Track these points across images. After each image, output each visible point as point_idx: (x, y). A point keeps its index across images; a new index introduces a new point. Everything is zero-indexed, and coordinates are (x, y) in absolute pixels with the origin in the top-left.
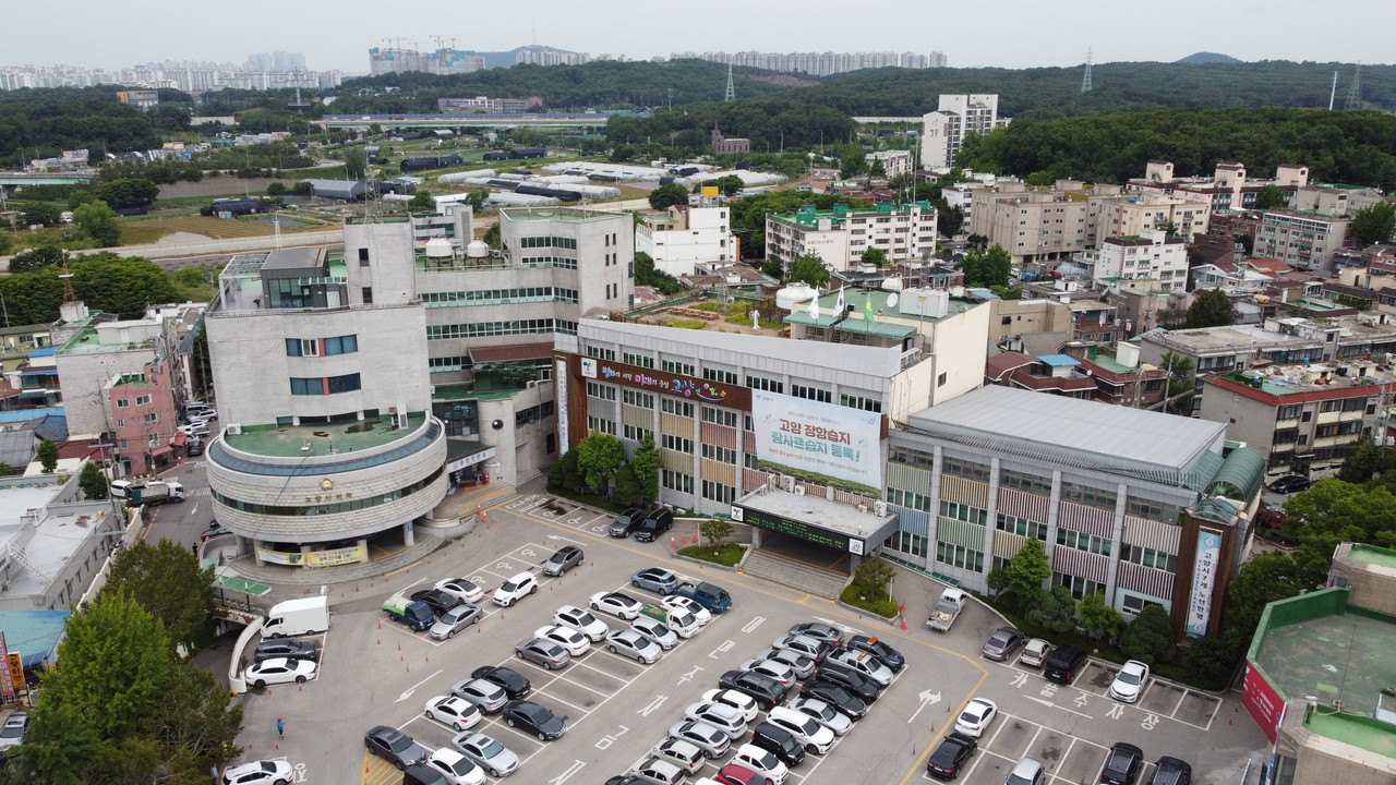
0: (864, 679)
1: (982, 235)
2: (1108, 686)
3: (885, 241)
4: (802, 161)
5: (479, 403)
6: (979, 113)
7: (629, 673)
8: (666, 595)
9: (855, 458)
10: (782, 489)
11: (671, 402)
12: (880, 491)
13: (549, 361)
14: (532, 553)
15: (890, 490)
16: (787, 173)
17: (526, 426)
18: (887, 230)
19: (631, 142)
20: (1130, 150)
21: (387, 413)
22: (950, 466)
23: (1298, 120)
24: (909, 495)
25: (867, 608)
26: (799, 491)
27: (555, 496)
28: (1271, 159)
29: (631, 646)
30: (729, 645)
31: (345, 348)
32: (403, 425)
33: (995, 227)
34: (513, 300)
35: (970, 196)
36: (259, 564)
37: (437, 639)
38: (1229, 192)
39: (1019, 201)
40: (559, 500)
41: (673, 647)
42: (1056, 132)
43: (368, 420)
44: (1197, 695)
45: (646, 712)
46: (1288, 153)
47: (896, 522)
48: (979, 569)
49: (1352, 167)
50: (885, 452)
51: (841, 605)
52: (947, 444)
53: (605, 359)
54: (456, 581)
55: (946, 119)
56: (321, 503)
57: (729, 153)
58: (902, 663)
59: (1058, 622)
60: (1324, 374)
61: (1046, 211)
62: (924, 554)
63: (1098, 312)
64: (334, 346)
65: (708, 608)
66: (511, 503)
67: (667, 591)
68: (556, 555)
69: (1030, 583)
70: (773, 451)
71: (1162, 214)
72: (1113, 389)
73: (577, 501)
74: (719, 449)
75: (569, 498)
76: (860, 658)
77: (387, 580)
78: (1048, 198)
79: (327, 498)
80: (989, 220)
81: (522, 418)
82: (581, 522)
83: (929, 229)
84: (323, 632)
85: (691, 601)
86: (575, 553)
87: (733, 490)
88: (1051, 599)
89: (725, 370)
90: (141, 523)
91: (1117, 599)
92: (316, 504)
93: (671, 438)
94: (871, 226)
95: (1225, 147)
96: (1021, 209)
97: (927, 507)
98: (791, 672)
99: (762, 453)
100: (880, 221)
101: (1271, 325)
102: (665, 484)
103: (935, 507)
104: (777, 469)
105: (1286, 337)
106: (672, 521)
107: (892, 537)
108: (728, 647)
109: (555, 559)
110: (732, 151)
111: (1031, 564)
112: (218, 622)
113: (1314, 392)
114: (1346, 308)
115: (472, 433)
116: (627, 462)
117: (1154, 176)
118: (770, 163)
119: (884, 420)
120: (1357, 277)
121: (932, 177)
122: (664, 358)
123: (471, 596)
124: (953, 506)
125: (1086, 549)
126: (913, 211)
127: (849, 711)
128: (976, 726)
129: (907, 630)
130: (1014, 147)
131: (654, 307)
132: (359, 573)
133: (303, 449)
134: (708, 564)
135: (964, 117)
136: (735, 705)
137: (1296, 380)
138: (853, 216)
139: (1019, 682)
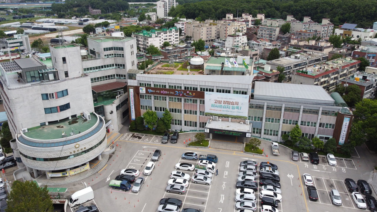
1: (190, 36)
2: (328, 162)
3: (166, 39)
4: (119, 16)
5: (104, 106)
6: (171, 1)
7: (207, 189)
8: (198, 160)
9: (239, 109)
10: (213, 120)
11: (173, 98)
12: (247, 117)
14: (142, 154)
15: (249, 117)
18: (166, 36)
19: (63, 12)
20: (220, 11)
21: (80, 115)
22: (269, 108)
24: (255, 117)
25: (255, 153)
26: (220, 120)
27: (133, 133)
28: (253, 12)
29: (203, 180)
30: (226, 173)
31: (64, 95)
32: (89, 119)
33: (194, 34)
35: (183, 25)
36: (48, 178)
37: (136, 192)
38: (248, 21)
39: (200, 26)
40: (136, 134)
41: (212, 177)
42: (199, 6)
43: (74, 119)
44: (347, 160)
45: (222, 201)
46: (257, 11)
48: (277, 135)
49: (270, 14)
51: (246, 153)
52: (268, 102)
53: (148, 87)
54: (128, 170)
55: (163, 3)
56: (76, 153)
57: (95, 14)
58: (277, 167)
60: (318, 69)
61: (207, 29)
62: (260, 133)
64: (60, 94)
65: (213, 162)
66: (121, 137)
70: (211, 109)
72: (269, 78)
73: (142, 133)
74: (191, 111)
75: (139, 133)
76: (269, 169)
77: (100, 174)
78: (207, 25)
79: (77, 151)
80: (192, 32)
81: (118, 108)
82: (149, 140)
83: (177, 35)
84: (92, 199)
85: (208, 161)
86: (158, 151)
87: (196, 122)
89: (192, 87)
92: (74, 154)
93: (173, 109)
94: (162, 35)
96: (201, 28)
97: (261, 120)
98: (255, 178)
99: (207, 111)
100: (164, 33)
101: (292, 57)
104: (212, 115)
105: (298, 60)
106: (178, 135)
109: (155, 155)
114: (300, 50)
117: (228, 18)
118: (110, 17)
120: (295, 42)
121: (167, 20)
122: (170, 85)
123: (137, 174)
124: (269, 119)
125: (309, 126)
126: (173, 30)
127: (278, 186)
128: (312, 183)
129: (268, 157)
130: (188, 11)
131: (151, 68)
132: (89, 174)
133: (63, 134)
134: (199, 147)
135: (168, 2)
136: (250, 193)
137: (313, 71)
138: (157, 32)
139: (307, 166)
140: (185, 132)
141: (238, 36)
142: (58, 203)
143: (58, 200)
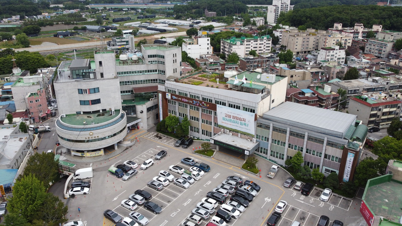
0: (249, 194)
1: (285, 45)
2: (319, 196)
3: (256, 47)
4: (231, 19)
5: (136, 106)
6: (284, 6)
7: (180, 192)
8: (191, 166)
9: (247, 126)
10: (225, 133)
11: (193, 107)
12: (254, 135)
13: (156, 92)
14: (152, 152)
15: (257, 135)
16: (227, 23)
17: (150, 112)
18: (257, 44)
19: (181, 13)
20: (329, 19)
21: (109, 110)
22: (275, 129)
23: (380, 10)
24: (262, 137)
25: (250, 171)
26: (230, 134)
27: (158, 133)
28: (371, 22)
29: (181, 183)
30: (210, 182)
31: (96, 92)
32: (114, 114)
33: (289, 43)
34: (146, 73)
35: (281, 33)
36: (72, 156)
37: (125, 180)
38: (358, 33)
39: (296, 36)
40: (160, 134)
41: (193, 183)
42: (307, 13)
43: (103, 112)
44: (345, 199)
45: (185, 204)
46: (376, 20)
47: (259, 144)
48: (283, 159)
49: (395, 25)
50: (256, 124)
51: (242, 169)
52: (274, 123)
53: (173, 93)
54: (130, 162)
55: (275, 8)
58: (260, 189)
59: (305, 177)
60: (385, 97)
61: (304, 39)
62: (267, 154)
63: (318, 72)
64: (93, 91)
65: (203, 171)
66: (146, 135)
67: (192, 165)
68: (159, 153)
69: (298, 165)
70: (223, 122)
71: (338, 40)
72: (323, 100)
73: (165, 134)
74: (207, 121)
75: (163, 134)
76: (248, 188)
77: (110, 161)
78: (305, 35)
79: (91, 138)
80: (287, 41)
81: (149, 109)
82: (166, 141)
83: (269, 44)
84: (91, 178)
85: (198, 169)
86: (165, 152)
87: (211, 133)
88: (304, 170)
89: (209, 98)
90: (38, 139)
91: (323, 170)
92: (88, 139)
93: (193, 117)
94: (252, 43)
95: (357, 18)
96: (297, 38)
97: (268, 140)
98: (227, 192)
99: (220, 123)
100: (255, 41)
101: (370, 79)
102: (191, 130)
103: (270, 141)
104: (224, 128)
105: (374, 84)
106: (193, 142)
107: (258, 149)
108: (209, 183)
109: (159, 154)
110: (211, 16)
111: (298, 159)
112: (61, 174)
113: (382, 103)
114: (392, 73)
115: (134, 114)
116: (180, 123)
117: (336, 27)
118: (222, 20)
119: (256, 115)
120: (396, 62)
121: (270, 26)
122: (191, 94)
123: (135, 166)
124: (276, 141)
125: (314, 155)
126: (264, 38)
127: (244, 205)
128: (281, 210)
129: (261, 178)
130: (295, 17)
131: (187, 76)
132: (101, 159)
133: (84, 123)
134: (203, 156)
135: (280, 7)
136: (211, 203)
137: (377, 98)
138: (247, 40)
139: (294, 195)
140: (202, 140)
141: (334, 49)
142: (68, 174)
143: (67, 172)
